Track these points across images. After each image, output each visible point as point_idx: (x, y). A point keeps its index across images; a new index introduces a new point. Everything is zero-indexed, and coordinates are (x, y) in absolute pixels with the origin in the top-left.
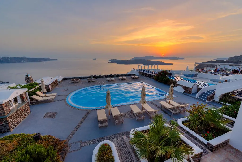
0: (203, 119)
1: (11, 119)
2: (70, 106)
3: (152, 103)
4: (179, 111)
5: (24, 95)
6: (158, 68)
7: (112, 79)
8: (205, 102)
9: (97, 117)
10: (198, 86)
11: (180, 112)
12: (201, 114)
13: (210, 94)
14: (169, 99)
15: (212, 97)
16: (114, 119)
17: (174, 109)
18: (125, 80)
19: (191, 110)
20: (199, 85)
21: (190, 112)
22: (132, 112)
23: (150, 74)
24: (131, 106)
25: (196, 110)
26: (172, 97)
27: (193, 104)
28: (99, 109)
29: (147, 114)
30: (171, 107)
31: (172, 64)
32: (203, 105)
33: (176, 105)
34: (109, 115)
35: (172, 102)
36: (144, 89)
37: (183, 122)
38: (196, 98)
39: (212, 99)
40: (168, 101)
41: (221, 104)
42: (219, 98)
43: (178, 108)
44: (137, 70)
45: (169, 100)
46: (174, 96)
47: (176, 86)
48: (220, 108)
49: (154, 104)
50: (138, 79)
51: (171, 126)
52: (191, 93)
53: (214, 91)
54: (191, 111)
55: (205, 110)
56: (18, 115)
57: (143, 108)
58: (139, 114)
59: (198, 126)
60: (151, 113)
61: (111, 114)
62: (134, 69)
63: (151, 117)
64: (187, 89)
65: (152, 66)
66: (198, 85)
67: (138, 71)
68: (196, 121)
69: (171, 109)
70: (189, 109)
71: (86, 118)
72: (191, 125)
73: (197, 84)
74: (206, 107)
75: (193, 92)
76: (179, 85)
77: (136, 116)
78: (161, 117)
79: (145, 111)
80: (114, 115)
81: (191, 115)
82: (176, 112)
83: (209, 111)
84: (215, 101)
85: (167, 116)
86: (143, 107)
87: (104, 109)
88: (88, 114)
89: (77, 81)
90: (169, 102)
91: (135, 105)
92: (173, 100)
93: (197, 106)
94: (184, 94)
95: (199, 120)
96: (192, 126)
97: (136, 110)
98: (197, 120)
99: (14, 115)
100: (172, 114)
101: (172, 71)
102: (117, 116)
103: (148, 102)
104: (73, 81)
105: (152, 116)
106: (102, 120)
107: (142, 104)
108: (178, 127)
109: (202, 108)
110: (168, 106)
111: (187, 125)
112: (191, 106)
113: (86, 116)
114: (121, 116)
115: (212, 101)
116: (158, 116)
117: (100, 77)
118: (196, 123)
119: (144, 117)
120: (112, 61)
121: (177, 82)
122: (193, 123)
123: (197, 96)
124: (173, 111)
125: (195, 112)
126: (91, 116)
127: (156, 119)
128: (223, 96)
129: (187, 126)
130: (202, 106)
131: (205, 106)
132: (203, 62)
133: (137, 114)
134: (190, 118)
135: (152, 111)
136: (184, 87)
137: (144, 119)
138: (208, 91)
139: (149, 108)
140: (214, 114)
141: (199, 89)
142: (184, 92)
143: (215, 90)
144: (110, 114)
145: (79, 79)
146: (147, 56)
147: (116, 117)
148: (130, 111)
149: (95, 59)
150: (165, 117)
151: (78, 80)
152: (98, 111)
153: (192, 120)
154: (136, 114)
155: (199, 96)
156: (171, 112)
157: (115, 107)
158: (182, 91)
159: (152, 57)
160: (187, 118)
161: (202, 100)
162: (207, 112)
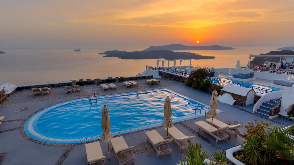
0: (265, 146)
2: (31, 139)
3: (183, 125)
4: (227, 136)
6: (191, 64)
7: (112, 85)
8: (267, 118)
9: (86, 156)
10: (255, 93)
11: (229, 138)
12: (261, 138)
13: (273, 106)
14: (211, 116)
15: (277, 110)
16: (118, 158)
17: (219, 132)
18: (134, 86)
19: (246, 133)
20: (257, 91)
21: (245, 136)
22: (149, 142)
23: (179, 75)
24: (148, 133)
25: (254, 133)
26: (215, 114)
27: (249, 124)
28: (89, 142)
29: (175, 144)
30: (215, 129)
31: (213, 58)
32: (264, 124)
33: (222, 125)
34: (109, 151)
35: (216, 122)
36: (168, 102)
37: (234, 155)
38: (253, 112)
39: (278, 112)
40: (210, 120)
41: (291, 120)
42: (287, 111)
43: (225, 130)
44: (155, 69)
45: (211, 118)
46: (218, 111)
47: (221, 95)
48: (289, 126)
49: (187, 127)
50: (157, 84)
51: (215, 163)
52: (245, 104)
53: (279, 100)
54: (247, 135)
55: (267, 131)
57: (167, 135)
58: (161, 146)
59: (257, 159)
60: (181, 142)
61: (113, 149)
62: (150, 67)
63: (182, 150)
64: (239, 99)
65: (181, 61)
66: (255, 91)
67: (157, 71)
68: (255, 151)
69: (215, 133)
70: (243, 131)
71: (65, 160)
72: (247, 159)
73: (253, 90)
74: (269, 127)
75: (248, 103)
76: (225, 92)
77: (156, 149)
78: (198, 148)
79: (172, 139)
80: (116, 151)
81: (246, 141)
82: (222, 139)
83: (273, 133)
84: (281, 116)
85: (209, 145)
86: (168, 134)
87: (98, 140)
88: (69, 151)
89: (45, 92)
90: (211, 122)
91: (154, 131)
92: (217, 118)
93: (255, 125)
94: (235, 107)
95: (258, 148)
96: (249, 160)
97: (156, 138)
98: (256, 149)
100: (217, 141)
101: (213, 69)
102: (122, 152)
103: (176, 123)
104: (36, 93)
105: (183, 148)
106: (96, 161)
107: (166, 129)
108: (227, 163)
109: (262, 128)
110: (210, 129)
111: (241, 158)
112: (246, 127)
113: (65, 156)
114: (129, 151)
115: (277, 116)
116: (194, 146)
117: (89, 83)
118: (254, 153)
119: (170, 149)
120: (110, 54)
121: (222, 88)
122: (250, 154)
123: (254, 110)
124: (217, 136)
125: (252, 137)
126: (73, 156)
127: (191, 151)
128: (293, 107)
129: (240, 161)
130: (262, 125)
131: (267, 125)
132: (261, 54)
133: (158, 147)
134: (244, 147)
135: (184, 139)
136: (233, 95)
137: (170, 153)
138: (271, 101)
139: (178, 134)
140: (281, 137)
141: (257, 98)
142: (235, 104)
143: (281, 98)
144: (110, 149)
145: (49, 88)
146: (171, 45)
147: (121, 155)
148: (146, 141)
149: (79, 50)
150: (205, 148)
151: (47, 90)
152: (87, 145)
153: (248, 150)
154: (157, 146)
155: (258, 110)
156: (215, 139)
157: (119, 136)
158: (232, 101)
159: (180, 46)
160: (240, 146)
161: (262, 116)
162: (271, 135)
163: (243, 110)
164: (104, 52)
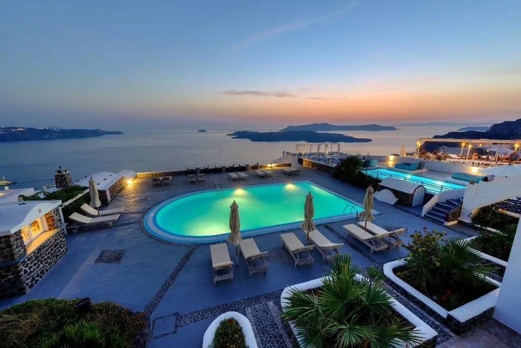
0: (438, 264)
1: (26, 267)
2: (151, 236)
3: (328, 228)
4: (386, 246)
5: (54, 213)
6: (339, 150)
7: (242, 174)
8: (441, 224)
9: (211, 260)
10: (425, 190)
11: (388, 248)
12: (433, 251)
13: (451, 208)
14: (365, 219)
15: (456, 215)
16: (247, 264)
17: (376, 241)
18: (268, 177)
19: (411, 244)
21: (410, 248)
22: (284, 248)
23: (323, 163)
24: (283, 236)
25: (422, 245)
26: (370, 215)
27: (416, 232)
28: (214, 243)
29: (318, 252)
30: (370, 236)
31: (369, 140)
32: (437, 234)
33: (381, 232)
34: (237, 255)
35: (371, 226)
36: (309, 199)
37: (395, 271)
38: (423, 215)
39: (457, 217)
40: (362, 224)
41: (476, 228)
42: (471, 216)
43: (383, 239)
44: (294, 155)
45: (364, 221)
46: (373, 212)
47: (379, 191)
48: (474, 238)
49: (332, 230)
50: (296, 175)
51: (368, 280)
52: (411, 205)
53: (460, 201)
54: (413, 247)
55: (441, 243)
56: (42, 258)
57: (308, 240)
58: (300, 254)
59: (426, 279)
60: (326, 250)
61: (241, 254)
62: (288, 153)
63: (325, 260)
64: (403, 197)
65: (326, 146)
67: (296, 157)
68: (423, 269)
69: (369, 241)
70: (408, 241)
71: (187, 263)
72: (413, 277)
73: (422, 186)
74: (444, 238)
75: (414, 203)
76: (384, 188)
77: (294, 257)
78: (347, 261)
79: (314, 246)
80: (246, 256)
81: (411, 254)
82: (378, 249)
83: (449, 246)
84: (462, 221)
85: (361, 256)
86: (308, 238)
87: (224, 241)
88: (191, 253)
89: (167, 182)
90: (364, 225)
91: (292, 234)
92: (373, 222)
93: (424, 235)
94: (397, 208)
95: (428, 265)
96: (414, 279)
97: (294, 244)
98: (424, 267)
99: (34, 258)
100: (372, 252)
101: (369, 156)
102: (253, 258)
103: (319, 225)
104: (155, 183)
105: (328, 257)
106: (222, 267)
107: (306, 232)
108: (386, 282)
109: (434, 239)
110: (363, 236)
111: (404, 276)
112: (412, 236)
113: (187, 257)
114: (261, 257)
115: (455, 222)
116: (342, 258)
117: (217, 171)
118: (422, 272)
119: (311, 259)
120: (241, 135)
121: (380, 181)
122: (416, 272)
123: (424, 212)
124: (372, 245)
125: (420, 250)
126: (197, 257)
127: (338, 265)
128: (479, 211)
129: (403, 279)
130: (434, 235)
131: (441, 235)
132: (436, 137)
133: (296, 254)
134: (409, 261)
135: (329, 247)
136: (396, 193)
137: (311, 263)
138: (448, 202)
139: (322, 241)
140: (461, 251)
141: (428, 197)
142: (397, 203)
143: (462, 198)
144: (239, 252)
145: (171, 177)
146: (315, 124)
147: (252, 261)
148: (282, 246)
149: (204, 131)
150: (356, 260)
151: (168, 179)
152: (212, 247)
153: (414, 267)
154: (294, 253)
155: (429, 213)
156: (369, 248)
157: (250, 237)
158: (393, 200)
159: (325, 125)
160: (402, 260)
161: (435, 221)
162: (445, 249)
163: (408, 212)
164: (233, 133)
